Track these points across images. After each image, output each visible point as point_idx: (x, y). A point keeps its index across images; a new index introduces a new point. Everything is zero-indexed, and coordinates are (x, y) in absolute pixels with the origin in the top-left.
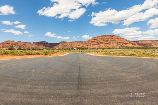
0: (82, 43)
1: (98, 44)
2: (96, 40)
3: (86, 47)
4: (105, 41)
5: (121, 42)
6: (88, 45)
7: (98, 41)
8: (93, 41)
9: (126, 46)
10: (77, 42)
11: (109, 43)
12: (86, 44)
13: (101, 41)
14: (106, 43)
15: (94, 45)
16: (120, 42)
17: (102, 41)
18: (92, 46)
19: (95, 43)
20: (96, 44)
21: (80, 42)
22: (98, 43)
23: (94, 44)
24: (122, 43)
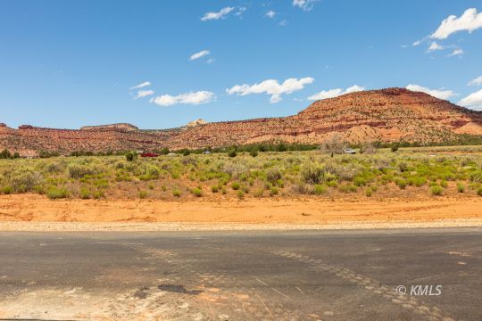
0: (270, 124)
1: (341, 128)
2: (329, 113)
3: (290, 140)
4: (368, 114)
5: (434, 116)
6: (296, 134)
7: (339, 117)
8: (317, 118)
9: (457, 131)
10: (251, 121)
11: (384, 124)
12: (287, 130)
13: (351, 115)
14: (371, 125)
15: (319, 131)
16: (432, 119)
17: (354, 113)
18: (312, 135)
19: (326, 125)
20: (332, 129)
21: (265, 120)
22: (337, 124)
23: (321, 126)
24: (440, 119)
